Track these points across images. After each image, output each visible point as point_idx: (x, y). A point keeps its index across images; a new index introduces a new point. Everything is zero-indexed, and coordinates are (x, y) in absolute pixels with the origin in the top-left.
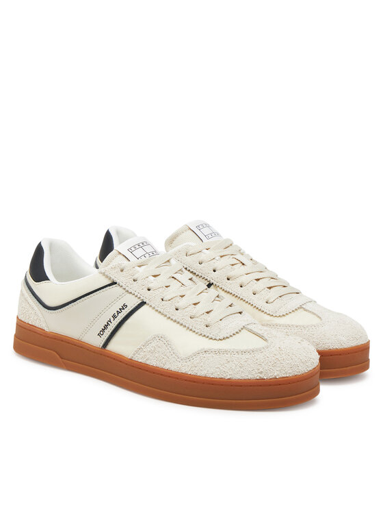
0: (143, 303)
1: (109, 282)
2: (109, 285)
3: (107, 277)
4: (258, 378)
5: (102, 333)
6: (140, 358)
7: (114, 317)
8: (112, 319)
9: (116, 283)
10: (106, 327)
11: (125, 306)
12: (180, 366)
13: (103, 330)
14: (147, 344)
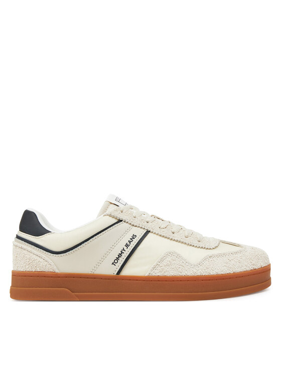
0: (148, 232)
1: (116, 221)
2: (117, 223)
3: (113, 217)
4: (252, 269)
5: (116, 261)
6: (158, 273)
7: (127, 246)
8: (125, 248)
9: (122, 221)
10: (120, 255)
11: (134, 237)
12: (195, 271)
13: (117, 259)
14: (162, 260)
